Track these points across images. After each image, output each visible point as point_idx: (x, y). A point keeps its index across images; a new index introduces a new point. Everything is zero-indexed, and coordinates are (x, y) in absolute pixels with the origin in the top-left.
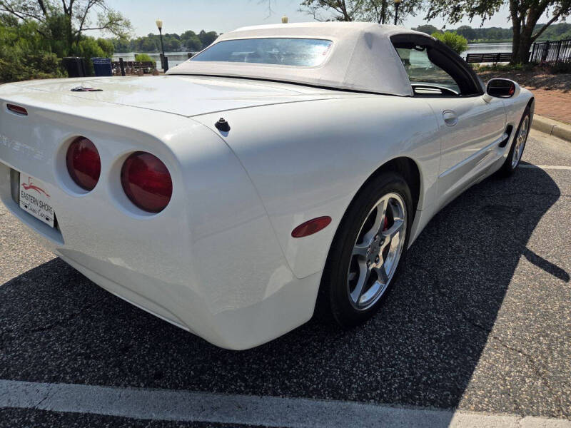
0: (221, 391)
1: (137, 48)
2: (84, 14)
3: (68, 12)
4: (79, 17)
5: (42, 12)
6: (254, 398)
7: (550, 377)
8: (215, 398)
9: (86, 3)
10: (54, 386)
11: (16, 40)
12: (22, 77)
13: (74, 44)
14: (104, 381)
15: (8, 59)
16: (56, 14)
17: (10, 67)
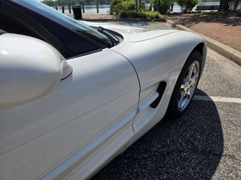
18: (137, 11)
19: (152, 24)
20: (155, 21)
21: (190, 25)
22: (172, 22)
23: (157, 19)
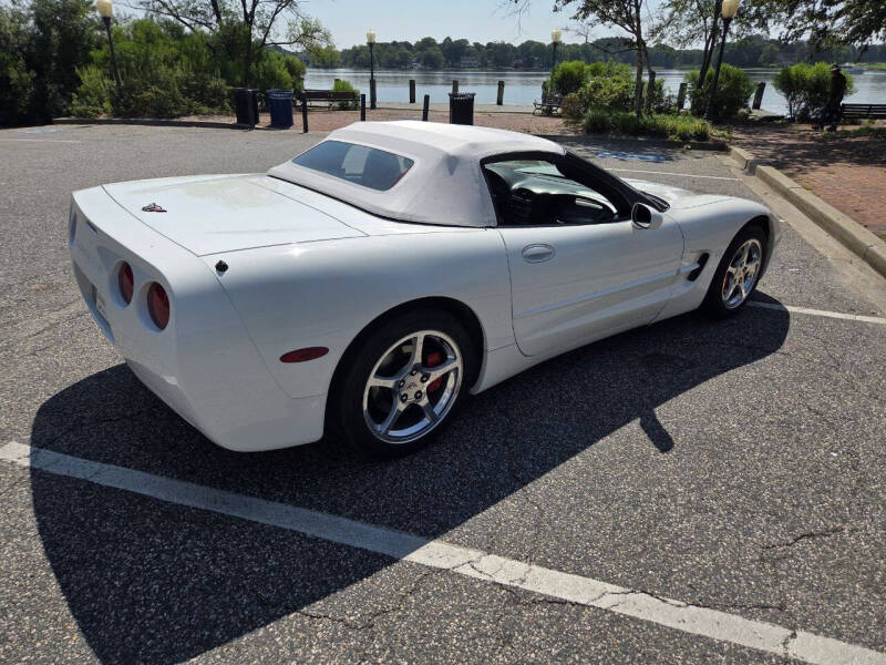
0: (238, 492)
1: (350, 62)
2: (269, 21)
3: (249, 18)
4: (262, 27)
5: (215, 18)
6: (262, 502)
7: (545, 531)
8: (230, 496)
9: (273, 6)
10: (106, 466)
11: (177, 58)
12: (178, 112)
13: (253, 65)
14: (146, 468)
15: (164, 85)
16: (232, 22)
17: (165, 98)
18: (639, 113)
19: (684, 156)
20: (694, 147)
21: (800, 170)
22: (748, 155)
23: (701, 142)
